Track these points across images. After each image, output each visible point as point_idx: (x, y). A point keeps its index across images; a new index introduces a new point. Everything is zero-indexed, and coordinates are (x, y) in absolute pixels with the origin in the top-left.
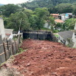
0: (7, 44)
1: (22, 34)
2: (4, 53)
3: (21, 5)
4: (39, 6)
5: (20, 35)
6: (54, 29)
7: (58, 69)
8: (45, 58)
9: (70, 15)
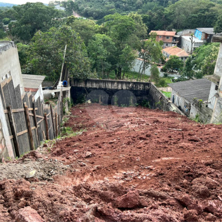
0: (33, 112)
1: (69, 88)
2: (26, 131)
3: (64, 4)
4: (117, 6)
5: (64, 93)
6: (161, 74)
7: (157, 160)
8: (129, 143)
9: (207, 35)
